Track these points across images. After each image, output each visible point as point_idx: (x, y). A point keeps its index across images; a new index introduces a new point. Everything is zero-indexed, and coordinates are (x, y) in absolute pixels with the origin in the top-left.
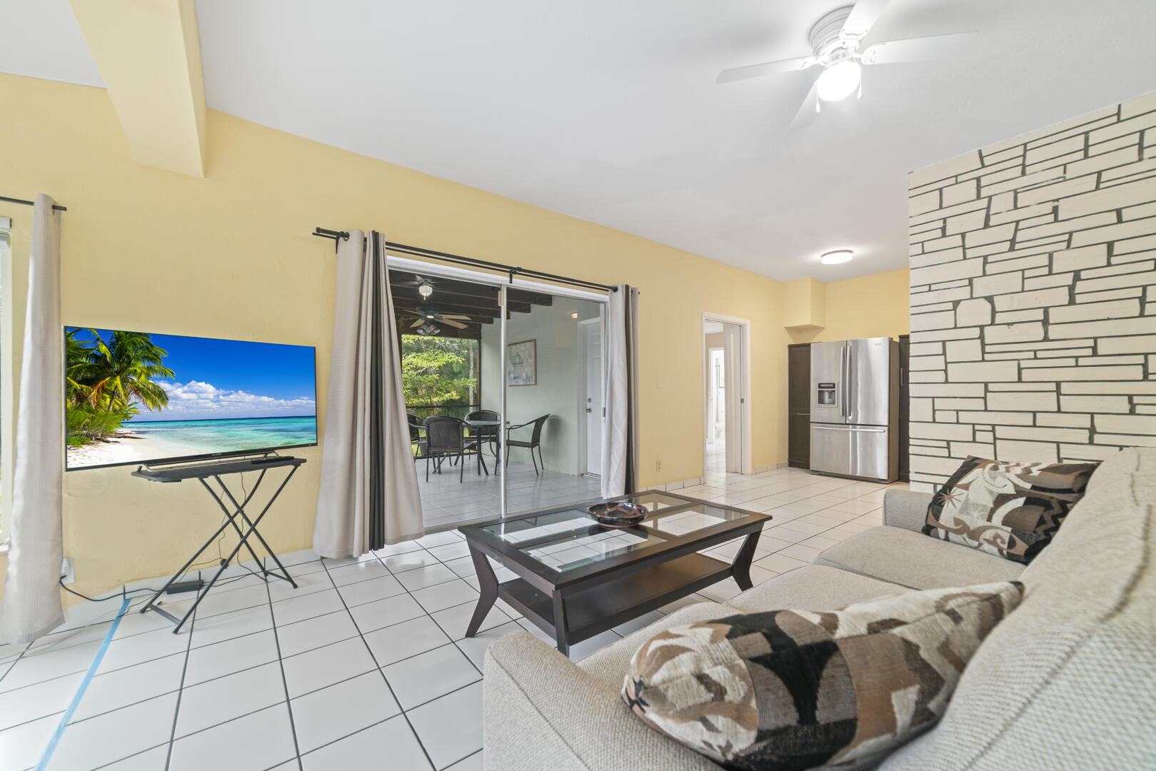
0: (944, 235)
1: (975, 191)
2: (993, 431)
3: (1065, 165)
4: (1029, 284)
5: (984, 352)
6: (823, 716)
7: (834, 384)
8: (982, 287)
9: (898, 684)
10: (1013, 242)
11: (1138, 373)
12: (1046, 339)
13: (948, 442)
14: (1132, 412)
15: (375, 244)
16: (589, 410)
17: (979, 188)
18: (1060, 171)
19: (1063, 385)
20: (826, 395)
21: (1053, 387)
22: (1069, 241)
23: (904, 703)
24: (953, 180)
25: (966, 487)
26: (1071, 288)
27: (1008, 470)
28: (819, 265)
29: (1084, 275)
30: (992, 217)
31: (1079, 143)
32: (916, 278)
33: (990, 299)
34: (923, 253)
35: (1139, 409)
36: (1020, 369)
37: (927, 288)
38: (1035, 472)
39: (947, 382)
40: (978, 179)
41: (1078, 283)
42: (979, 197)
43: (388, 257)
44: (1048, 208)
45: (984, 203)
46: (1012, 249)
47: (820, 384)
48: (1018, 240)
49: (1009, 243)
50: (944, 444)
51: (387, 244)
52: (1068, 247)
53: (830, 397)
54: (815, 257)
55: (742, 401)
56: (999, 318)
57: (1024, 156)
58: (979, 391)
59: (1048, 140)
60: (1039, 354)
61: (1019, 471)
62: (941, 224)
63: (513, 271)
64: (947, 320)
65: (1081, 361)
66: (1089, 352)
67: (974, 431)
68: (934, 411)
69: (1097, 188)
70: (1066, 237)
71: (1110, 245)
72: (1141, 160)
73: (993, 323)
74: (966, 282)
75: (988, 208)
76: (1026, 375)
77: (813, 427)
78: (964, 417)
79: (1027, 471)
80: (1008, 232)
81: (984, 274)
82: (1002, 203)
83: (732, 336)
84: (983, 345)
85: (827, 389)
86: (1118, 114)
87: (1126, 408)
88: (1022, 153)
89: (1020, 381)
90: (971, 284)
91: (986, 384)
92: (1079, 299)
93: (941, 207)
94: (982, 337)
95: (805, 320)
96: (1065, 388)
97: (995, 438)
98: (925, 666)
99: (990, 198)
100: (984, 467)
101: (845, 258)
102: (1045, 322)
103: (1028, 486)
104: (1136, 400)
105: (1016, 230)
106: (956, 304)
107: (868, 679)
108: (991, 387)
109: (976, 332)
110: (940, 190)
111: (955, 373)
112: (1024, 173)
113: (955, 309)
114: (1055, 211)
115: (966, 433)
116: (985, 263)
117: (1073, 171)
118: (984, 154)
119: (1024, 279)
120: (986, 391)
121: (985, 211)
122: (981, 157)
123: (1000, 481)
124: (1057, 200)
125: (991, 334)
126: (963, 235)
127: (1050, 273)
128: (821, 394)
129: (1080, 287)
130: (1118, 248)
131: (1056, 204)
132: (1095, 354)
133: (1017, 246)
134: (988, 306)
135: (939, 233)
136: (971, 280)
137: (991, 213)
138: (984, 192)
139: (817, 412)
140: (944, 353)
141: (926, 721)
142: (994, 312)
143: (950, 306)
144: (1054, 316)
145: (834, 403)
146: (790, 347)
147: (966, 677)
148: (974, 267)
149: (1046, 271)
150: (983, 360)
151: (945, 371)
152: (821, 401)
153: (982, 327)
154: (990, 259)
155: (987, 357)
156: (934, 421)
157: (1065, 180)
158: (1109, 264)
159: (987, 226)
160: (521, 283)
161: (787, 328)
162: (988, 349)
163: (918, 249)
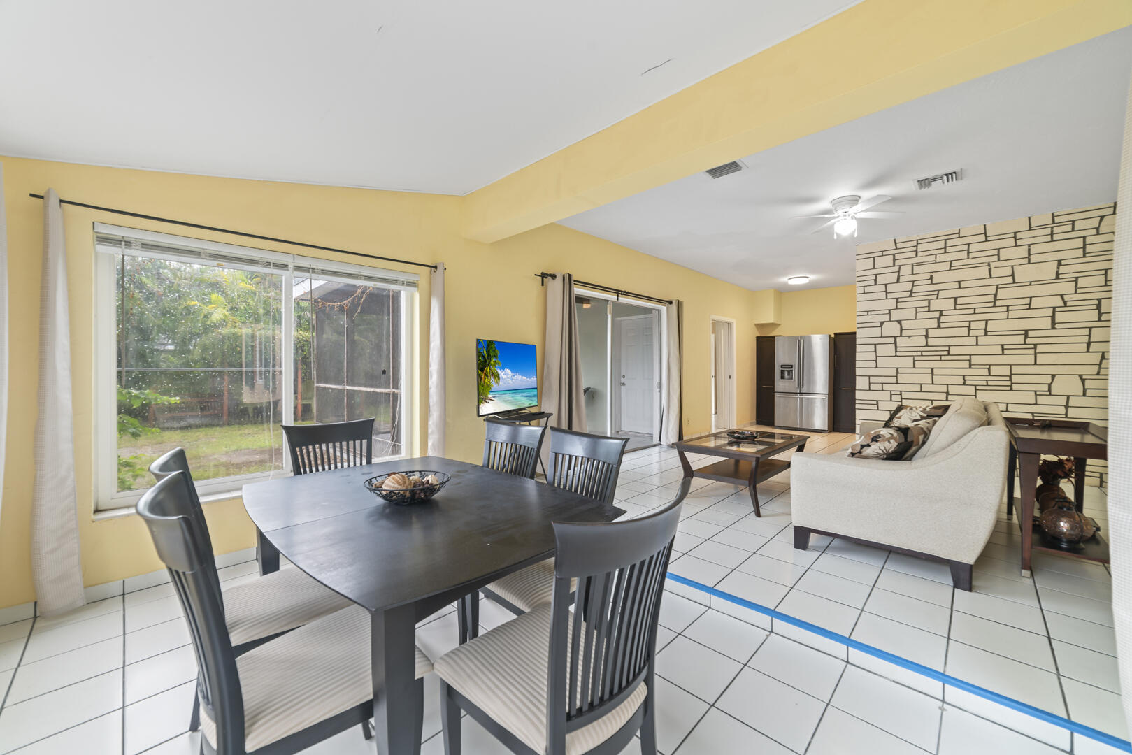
0: (876, 284)
1: (892, 262)
2: (901, 395)
3: (936, 255)
4: (919, 316)
5: (896, 351)
6: (909, 440)
7: (792, 366)
8: (896, 315)
9: (921, 434)
10: (911, 292)
11: (966, 364)
12: (927, 345)
13: (877, 401)
14: (964, 384)
15: (569, 280)
16: (624, 384)
17: (894, 260)
18: (933, 258)
19: (934, 370)
20: (786, 373)
21: (930, 371)
22: (938, 294)
23: (921, 437)
24: (880, 254)
25: (899, 418)
26: (939, 319)
27: (917, 409)
28: (786, 284)
29: (944, 313)
30: (901, 277)
31: (942, 244)
32: (861, 307)
33: (899, 322)
34: (864, 293)
35: (967, 383)
36: (914, 361)
37: (866, 313)
38: (928, 409)
39: (877, 367)
40: (894, 255)
41: (942, 317)
42: (894, 265)
43: (575, 289)
44: (928, 276)
45: (896, 269)
46: (910, 296)
47: (782, 366)
48: (914, 291)
49: (909, 293)
50: (875, 403)
51: (575, 281)
52: (937, 298)
53: (788, 375)
54: (784, 279)
55: (730, 377)
56: (904, 333)
57: (917, 246)
58: (894, 372)
59: (929, 240)
60: (924, 353)
61: (921, 409)
62: (874, 277)
63: (619, 293)
64: (877, 332)
65: (943, 358)
66: (946, 353)
67: (891, 395)
68: (870, 384)
69: (950, 269)
70: (936, 292)
71: (956, 299)
72: (968, 258)
73: (901, 336)
74: (888, 312)
75: (899, 272)
76: (917, 364)
77: (776, 395)
78: (886, 387)
79: (925, 409)
80: (908, 286)
81: (897, 308)
82: (906, 270)
83: (722, 331)
84: (896, 347)
85: (787, 369)
86: (959, 233)
87: (962, 382)
88: (915, 245)
89: (914, 367)
90: (890, 313)
91: (897, 369)
92: (942, 325)
93: (874, 268)
94: (895, 343)
95: (769, 319)
96: (935, 372)
97: (902, 399)
98: (925, 431)
99: (900, 266)
100: (906, 409)
101: (803, 281)
102: (927, 336)
103: (925, 415)
104: (966, 378)
105: (913, 286)
106: (882, 323)
107: (915, 433)
108: (900, 370)
109: (892, 340)
110: (874, 258)
111: (881, 362)
112: (916, 256)
113: (881, 326)
114: (931, 278)
115: (886, 396)
116: (897, 302)
117: (940, 258)
118: (897, 242)
119: (916, 312)
120: (898, 372)
121: (897, 273)
122: (896, 243)
123: (914, 414)
124: (932, 272)
125: (900, 341)
126: (886, 285)
127: (929, 311)
128: (782, 372)
129: (943, 319)
130: (959, 301)
131: (932, 274)
132: (949, 354)
133: (913, 295)
134: (899, 326)
135: (873, 282)
136: (890, 311)
137: (901, 274)
138: (897, 263)
139: (780, 385)
140: (875, 351)
141: (924, 443)
142: (901, 330)
143: (879, 324)
144: (931, 333)
145: (792, 378)
146: (758, 338)
147: (931, 434)
148: (891, 304)
149: (927, 309)
150: (896, 356)
151: (876, 361)
152: (783, 377)
153: (895, 337)
154: (900, 300)
155: (898, 354)
156: (870, 390)
157: (936, 263)
158: (955, 309)
159: (898, 281)
160: (624, 300)
161: (755, 324)
162: (898, 349)
163: (861, 290)
